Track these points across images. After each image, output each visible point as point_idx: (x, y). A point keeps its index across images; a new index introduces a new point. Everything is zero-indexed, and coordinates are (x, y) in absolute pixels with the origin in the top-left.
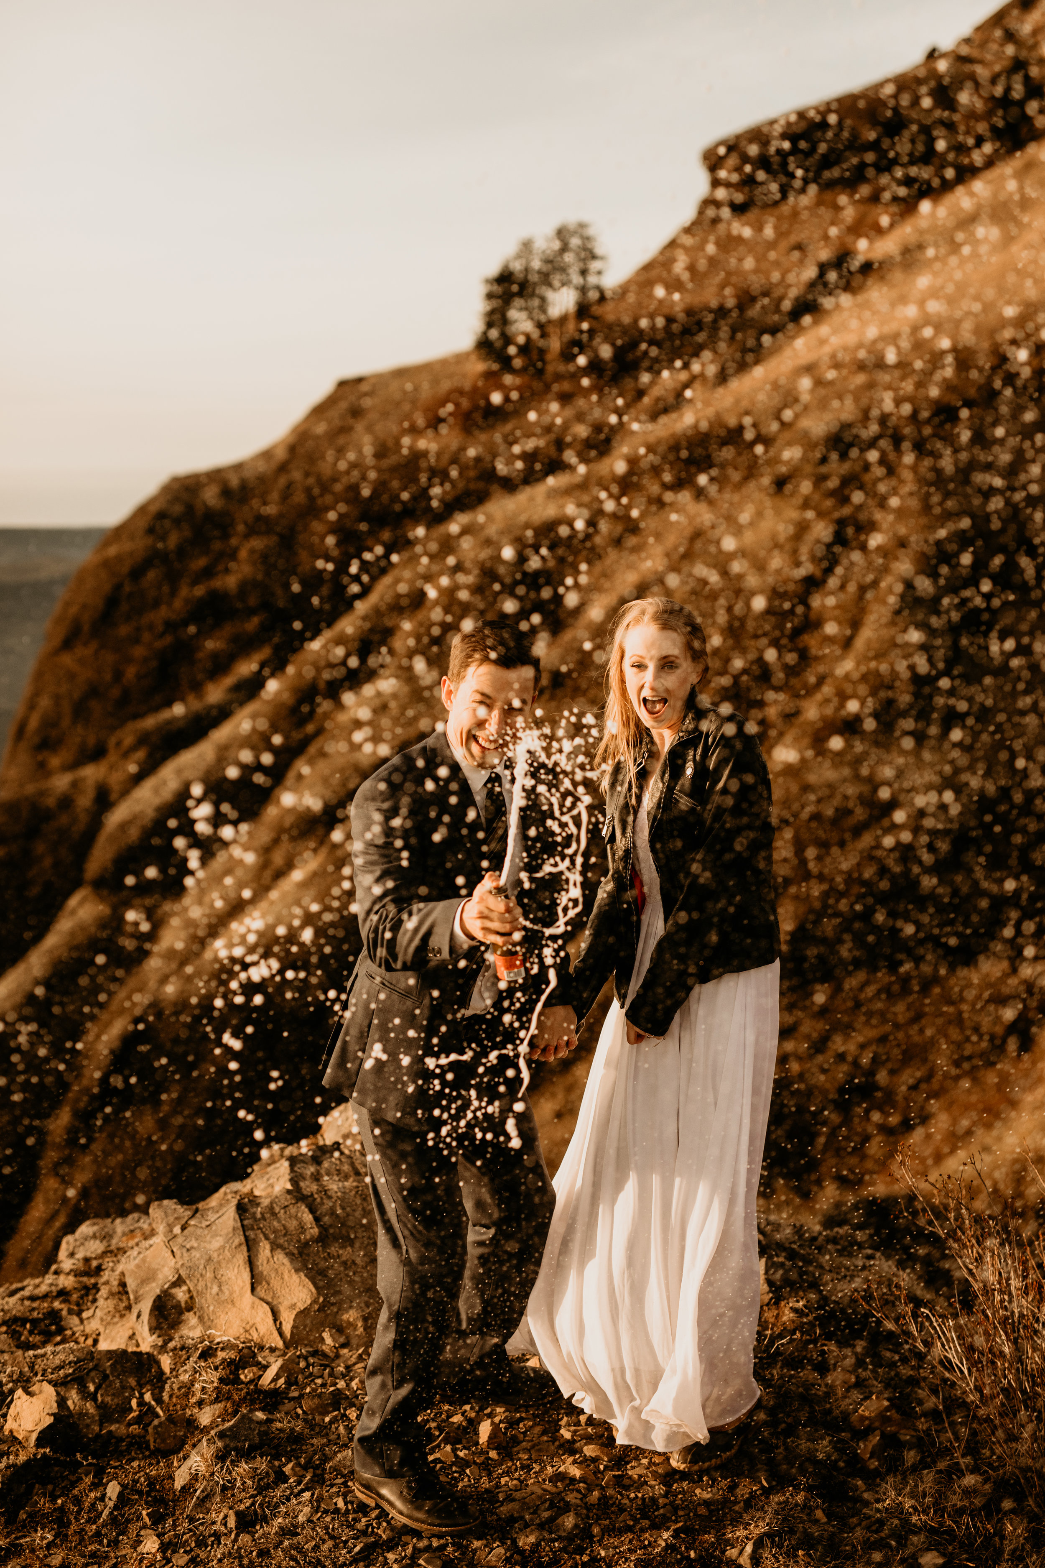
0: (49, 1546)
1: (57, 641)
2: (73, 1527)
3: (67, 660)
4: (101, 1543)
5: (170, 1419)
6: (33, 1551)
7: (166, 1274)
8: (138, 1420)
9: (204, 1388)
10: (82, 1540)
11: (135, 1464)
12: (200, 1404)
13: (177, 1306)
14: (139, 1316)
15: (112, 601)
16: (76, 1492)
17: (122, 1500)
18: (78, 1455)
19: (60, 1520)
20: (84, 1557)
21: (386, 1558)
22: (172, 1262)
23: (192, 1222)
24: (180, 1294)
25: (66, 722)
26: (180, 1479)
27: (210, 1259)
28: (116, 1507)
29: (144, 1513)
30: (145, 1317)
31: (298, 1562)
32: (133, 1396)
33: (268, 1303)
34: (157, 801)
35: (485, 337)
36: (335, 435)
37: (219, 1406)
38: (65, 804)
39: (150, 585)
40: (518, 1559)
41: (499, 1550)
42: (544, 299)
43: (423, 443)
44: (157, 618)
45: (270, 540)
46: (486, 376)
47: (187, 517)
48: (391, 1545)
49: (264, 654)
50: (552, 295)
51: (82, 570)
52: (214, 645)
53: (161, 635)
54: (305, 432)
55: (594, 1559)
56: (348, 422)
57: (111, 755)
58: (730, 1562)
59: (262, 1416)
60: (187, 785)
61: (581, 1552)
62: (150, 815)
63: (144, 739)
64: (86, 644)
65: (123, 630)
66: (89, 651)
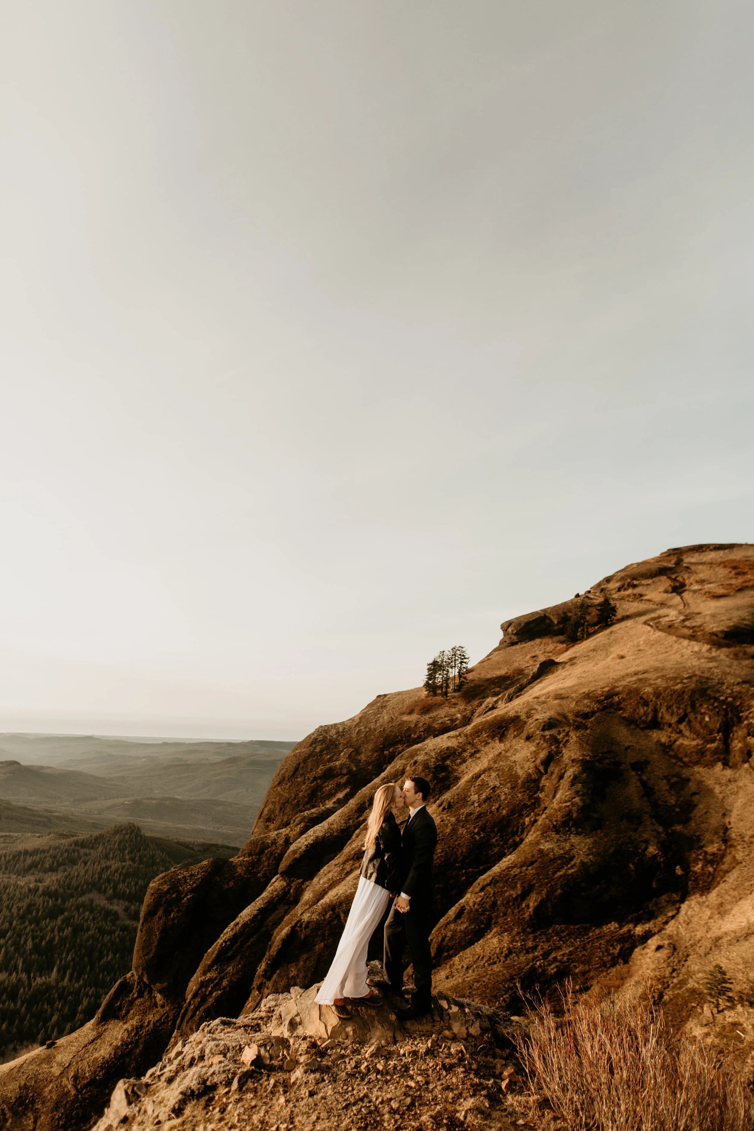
0: (252, 1099)
1: (277, 783)
2: (259, 1093)
3: (279, 789)
4: (267, 1099)
5: (291, 1060)
6: (247, 1100)
7: (294, 1012)
8: (282, 1060)
10: (261, 1098)
11: (279, 1074)
12: (301, 1055)
13: (296, 1024)
14: (284, 1026)
15: (296, 769)
16: (261, 1082)
17: (275, 1085)
18: (263, 1070)
19: (255, 1091)
20: (262, 1103)
22: (296, 1008)
23: (303, 994)
24: (298, 1019)
25: (277, 812)
27: (307, 1007)
28: (273, 1088)
30: (286, 1026)
32: (281, 1052)
33: (324, 1023)
34: (306, 843)
35: (427, 682)
36: (375, 714)
37: (306, 1056)
38: (274, 842)
39: (309, 764)
40: (393, 1112)
41: (387, 1109)
42: (448, 671)
43: (405, 718)
44: (311, 776)
45: (352, 750)
46: (427, 696)
47: (324, 741)
48: (354, 1104)
49: (348, 790)
50: (450, 670)
51: (287, 757)
52: (330, 786)
53: (312, 782)
54: (366, 712)
55: (416, 1113)
56: (380, 710)
57: (291, 825)
58: (457, 1118)
59: (319, 1059)
60: (317, 837)
61: (412, 1111)
62: (303, 848)
63: (303, 819)
64: (286, 784)
65: (300, 780)
66: (287, 786)
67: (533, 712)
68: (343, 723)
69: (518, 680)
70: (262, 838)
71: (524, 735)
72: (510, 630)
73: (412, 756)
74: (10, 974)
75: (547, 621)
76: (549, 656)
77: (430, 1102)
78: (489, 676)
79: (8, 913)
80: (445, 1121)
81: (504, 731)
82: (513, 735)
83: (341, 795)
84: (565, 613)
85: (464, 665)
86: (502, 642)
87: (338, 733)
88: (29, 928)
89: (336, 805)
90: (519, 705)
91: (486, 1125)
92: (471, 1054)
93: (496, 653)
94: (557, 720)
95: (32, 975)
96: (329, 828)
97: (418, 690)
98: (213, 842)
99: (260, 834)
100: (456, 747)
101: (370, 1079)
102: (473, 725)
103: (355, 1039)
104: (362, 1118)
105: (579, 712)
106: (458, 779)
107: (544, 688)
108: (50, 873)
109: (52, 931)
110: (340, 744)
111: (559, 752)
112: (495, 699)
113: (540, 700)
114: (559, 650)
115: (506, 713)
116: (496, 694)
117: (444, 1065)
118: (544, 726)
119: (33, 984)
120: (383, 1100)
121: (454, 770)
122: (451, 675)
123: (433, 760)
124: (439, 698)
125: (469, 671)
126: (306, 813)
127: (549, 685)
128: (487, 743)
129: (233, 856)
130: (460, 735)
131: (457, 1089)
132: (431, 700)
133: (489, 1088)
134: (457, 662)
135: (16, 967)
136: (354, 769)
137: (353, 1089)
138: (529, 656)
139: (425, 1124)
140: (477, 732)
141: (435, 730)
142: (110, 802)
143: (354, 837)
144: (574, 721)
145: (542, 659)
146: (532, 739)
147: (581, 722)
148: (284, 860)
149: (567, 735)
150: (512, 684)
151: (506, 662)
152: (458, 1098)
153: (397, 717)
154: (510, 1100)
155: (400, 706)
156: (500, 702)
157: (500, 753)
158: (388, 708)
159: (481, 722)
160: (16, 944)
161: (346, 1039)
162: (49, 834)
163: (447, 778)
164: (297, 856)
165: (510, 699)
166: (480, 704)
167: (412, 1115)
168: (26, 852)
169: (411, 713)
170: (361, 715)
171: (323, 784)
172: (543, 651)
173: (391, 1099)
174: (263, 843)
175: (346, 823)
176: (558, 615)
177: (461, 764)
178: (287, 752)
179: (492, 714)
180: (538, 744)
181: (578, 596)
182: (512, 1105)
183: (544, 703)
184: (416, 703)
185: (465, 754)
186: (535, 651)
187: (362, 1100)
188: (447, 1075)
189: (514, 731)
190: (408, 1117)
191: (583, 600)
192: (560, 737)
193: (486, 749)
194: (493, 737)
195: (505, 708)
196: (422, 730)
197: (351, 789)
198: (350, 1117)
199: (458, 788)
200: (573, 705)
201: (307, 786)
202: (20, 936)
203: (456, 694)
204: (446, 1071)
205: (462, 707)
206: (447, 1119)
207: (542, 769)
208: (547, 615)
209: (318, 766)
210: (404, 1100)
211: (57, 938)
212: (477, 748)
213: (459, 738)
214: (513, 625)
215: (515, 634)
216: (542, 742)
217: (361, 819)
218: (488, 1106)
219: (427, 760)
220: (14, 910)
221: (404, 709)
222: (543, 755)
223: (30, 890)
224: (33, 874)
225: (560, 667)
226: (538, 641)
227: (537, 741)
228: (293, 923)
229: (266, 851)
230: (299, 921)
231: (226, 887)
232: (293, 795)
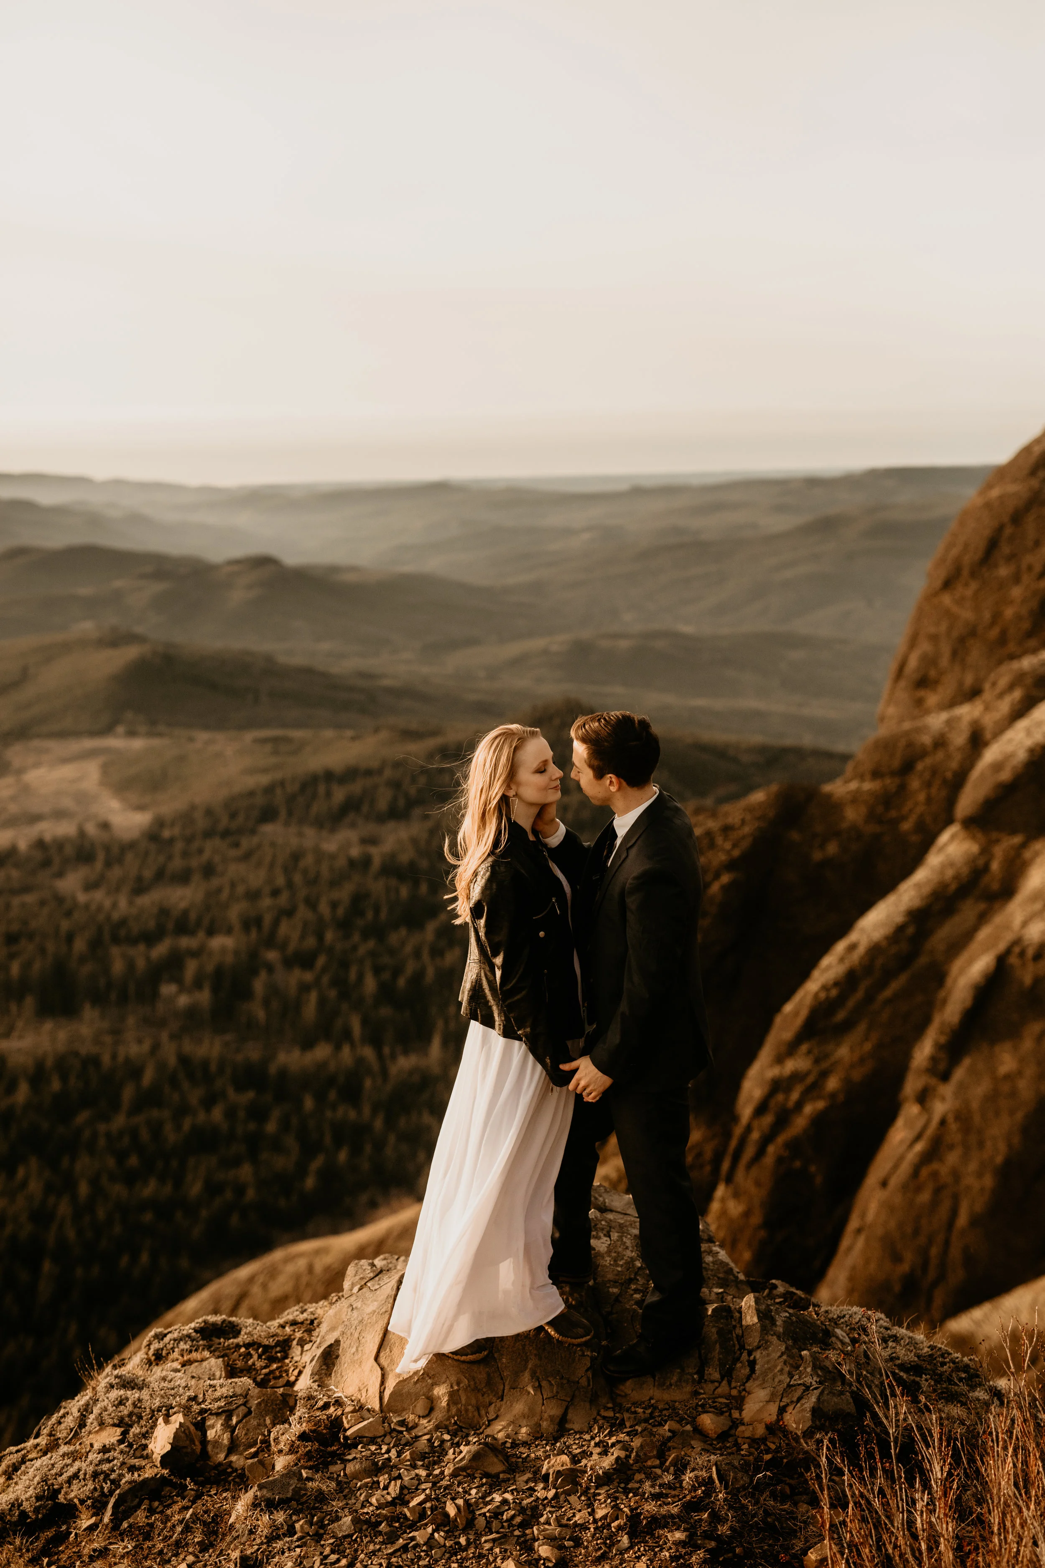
1: (939, 583)
3: (947, 599)
15: (992, 545)
25: (944, 661)
34: (1029, 743)
38: (940, 742)
39: (1031, 527)
44: (1037, 560)
51: (966, 513)
53: (1041, 576)
57: (987, 695)
62: (1022, 756)
63: (1018, 680)
64: (966, 585)
65: (1004, 571)
66: (969, 592)
70: (907, 733)
74: (338, 1048)
79: (310, 915)
88: (362, 950)
95: (386, 1050)
98: (788, 742)
99: (902, 721)
108: (391, 825)
109: (417, 954)
119: (393, 1070)
126: (1027, 662)
129: (832, 778)
135: (347, 1035)
142: (514, 649)
148: (969, 786)
160: (339, 982)
162: (377, 730)
164: (1005, 776)
168: (329, 776)
174: (910, 745)
178: (970, 494)
201: (1027, 588)
202: (345, 965)
211: (430, 973)
220: (324, 908)
223: (352, 863)
224: (353, 825)
228: (1002, 946)
229: (920, 766)
230: (1017, 941)
231: (817, 856)
232: (987, 615)
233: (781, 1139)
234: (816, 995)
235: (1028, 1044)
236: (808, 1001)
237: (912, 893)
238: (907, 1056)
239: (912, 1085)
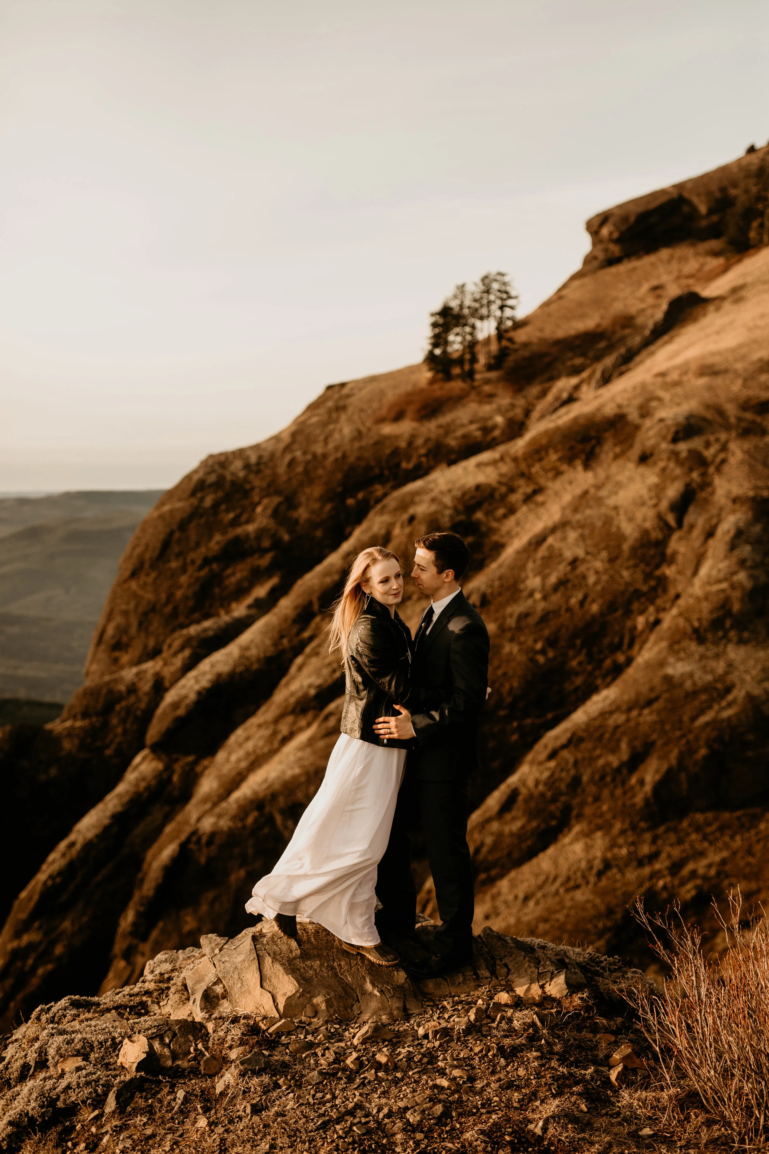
0: (144, 1125)
1: (127, 573)
2: (158, 1115)
3: (133, 585)
4: (174, 1123)
5: (213, 1057)
6: (135, 1127)
7: (211, 978)
8: (195, 1059)
9: (232, 1038)
10: (163, 1122)
11: (193, 1082)
12: (231, 1048)
13: (217, 996)
14: (194, 1002)
15: (165, 545)
16: (159, 1096)
17: (186, 1100)
18: (160, 1077)
19: (150, 1111)
20: (165, 1129)
21: (335, 1128)
22: (213, 970)
23: (226, 947)
24: (219, 989)
25: (133, 630)
26: (219, 1088)
27: (236, 968)
28: (182, 1104)
29: (199, 1106)
30: (198, 1003)
31: (285, 1130)
32: (191, 1046)
33: (270, 992)
34: (197, 687)
35: (431, 354)
36: (324, 424)
37: (241, 1048)
38: (132, 689)
39: (193, 533)
40: (410, 1129)
41: (399, 1124)
42: (473, 327)
43: (387, 429)
44: (198, 555)
45: (276, 500)
46: (432, 382)
47: (219, 483)
48: (338, 1121)
49: (274, 581)
50: (478, 324)
51: (145, 523)
52: (238, 576)
53: (201, 568)
54: (303, 423)
55: (453, 1129)
56: (334, 415)
57: (165, 654)
58: (530, 1131)
59: (266, 1053)
60: (219, 675)
61: (446, 1125)
62: (193, 697)
63: (188, 642)
64: (148, 575)
65: (174, 564)
66: (150, 580)
67: (654, 404)
68: (257, 447)
69: (623, 339)
70: (108, 683)
71: (635, 452)
72: (605, 231)
73: (404, 505)
75: (686, 209)
76: (688, 286)
77: (478, 1110)
78: (560, 333)
80: (507, 1138)
81: (593, 448)
82: (611, 455)
83: (261, 591)
84: (723, 190)
85: (508, 312)
86: (588, 260)
87: (247, 466)
89: (253, 611)
90: (625, 391)
91: (584, 1139)
92: (551, 1029)
93: (576, 283)
94: (704, 419)
96: (242, 657)
97: (412, 370)
99: (103, 675)
100: (494, 484)
101: (365, 1078)
102: (528, 436)
103: (331, 1016)
104: (354, 1142)
105: (748, 400)
106: (499, 547)
107: (677, 354)
110: (253, 489)
111: (706, 484)
112: (574, 381)
113: (669, 379)
114: (710, 271)
115: (599, 409)
116: (576, 371)
117: (501, 1049)
118: (677, 433)
120: (390, 1111)
121: (492, 531)
122: (481, 336)
123: (448, 512)
124: (457, 386)
125: (518, 325)
126: (193, 630)
127: (687, 348)
128: (558, 473)
129: (51, 719)
130: (502, 459)
131: (528, 1085)
132: (441, 388)
133: (587, 1081)
134: (494, 308)
136: (286, 537)
137: (334, 1097)
138: (645, 287)
139: (470, 1145)
140: (538, 451)
141: (450, 450)
143: (293, 669)
144: (739, 419)
145: (673, 291)
146: (651, 461)
147: (753, 422)
148: (155, 721)
149: (724, 448)
150: (610, 348)
151: (597, 302)
152: (530, 1100)
153: (369, 429)
154: (626, 1097)
155: (375, 405)
156: (584, 388)
157: (586, 493)
158: (350, 410)
159: (546, 433)
161: (313, 1017)
163: (477, 546)
164: (181, 712)
165: (606, 380)
166: (544, 394)
167: (447, 1132)
169: (398, 417)
170: (293, 428)
171: (223, 570)
172: (675, 274)
173: (406, 1109)
174: (110, 692)
175: (275, 644)
176: (709, 193)
177: (505, 516)
179: (568, 413)
180: (664, 470)
181: (752, 150)
182: (631, 1106)
183: (677, 384)
184: (408, 399)
185: (515, 498)
186: (658, 277)
187: (351, 1113)
188: (507, 1065)
189: (615, 445)
190: (439, 1136)
191: (763, 160)
192: (709, 453)
193: (556, 485)
194: (570, 460)
195: (596, 397)
196: (423, 451)
197: (283, 578)
198: (333, 1141)
199: (500, 566)
200: (736, 387)
201: (191, 576)
203: (493, 375)
204: (505, 1059)
205: (504, 400)
206: (510, 1134)
207: (671, 519)
208: (686, 195)
209: (210, 537)
210: (431, 1108)
212: (537, 484)
213: (501, 465)
214: (611, 220)
215: (617, 241)
216: (672, 465)
217: (306, 634)
218: (586, 1109)
219: (435, 513)
221: (384, 412)
222: (673, 491)
225: (711, 308)
226: (664, 253)
227: (662, 464)
228: (183, 837)
229: (118, 707)
230: (195, 832)
231: (43, 777)
232: (163, 596)
233: (19, 997)
234: (45, 883)
235: (204, 908)
236: (39, 887)
237: (115, 801)
238: (116, 925)
239: (119, 946)
